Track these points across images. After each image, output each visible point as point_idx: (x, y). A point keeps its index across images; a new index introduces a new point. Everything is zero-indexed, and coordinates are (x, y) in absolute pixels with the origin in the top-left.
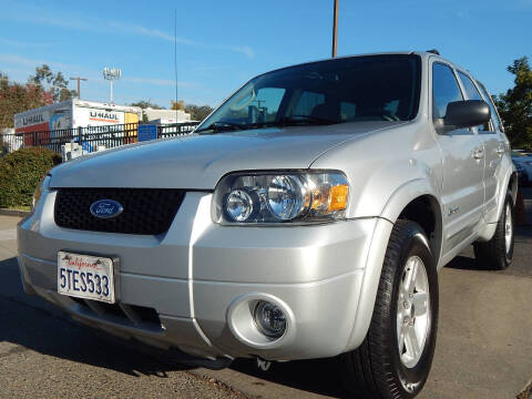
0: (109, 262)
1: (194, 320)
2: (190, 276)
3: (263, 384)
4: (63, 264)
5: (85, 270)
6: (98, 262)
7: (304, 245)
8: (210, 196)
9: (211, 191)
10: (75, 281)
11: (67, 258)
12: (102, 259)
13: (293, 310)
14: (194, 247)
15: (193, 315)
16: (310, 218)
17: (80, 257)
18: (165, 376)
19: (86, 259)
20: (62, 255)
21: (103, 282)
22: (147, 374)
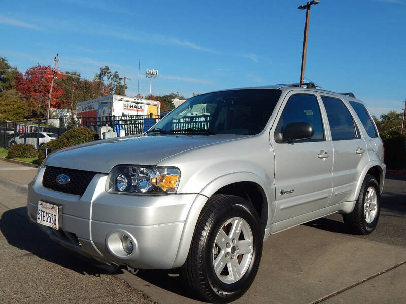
0: (57, 208)
1: (92, 241)
2: (91, 218)
3: (148, 286)
4: (40, 207)
5: (48, 211)
6: (53, 208)
7: (148, 206)
8: (106, 177)
9: (107, 174)
10: (44, 216)
11: (41, 204)
12: (55, 206)
13: (137, 242)
14: (93, 203)
15: (91, 239)
16: (156, 191)
17: (46, 204)
18: (100, 276)
19: (49, 205)
20: (40, 202)
21: (54, 217)
22: (90, 274)
